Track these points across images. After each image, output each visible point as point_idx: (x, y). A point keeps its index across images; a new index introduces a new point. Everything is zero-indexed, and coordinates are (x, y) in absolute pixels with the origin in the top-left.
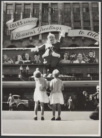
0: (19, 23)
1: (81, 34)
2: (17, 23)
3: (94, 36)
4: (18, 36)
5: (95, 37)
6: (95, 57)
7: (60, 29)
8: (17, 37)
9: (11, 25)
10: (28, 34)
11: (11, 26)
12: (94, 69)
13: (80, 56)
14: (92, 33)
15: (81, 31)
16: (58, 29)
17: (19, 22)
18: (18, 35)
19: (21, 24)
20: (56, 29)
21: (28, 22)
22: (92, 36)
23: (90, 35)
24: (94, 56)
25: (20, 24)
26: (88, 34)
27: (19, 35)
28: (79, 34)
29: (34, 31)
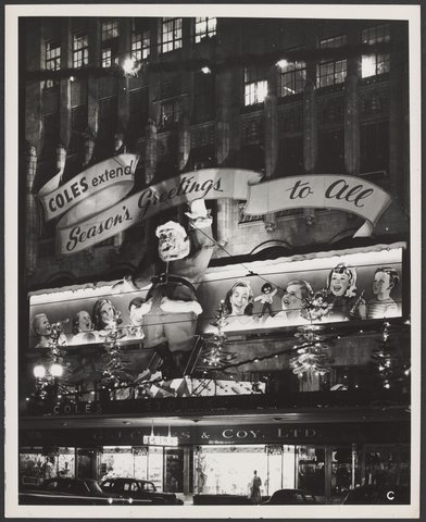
0: (79, 186)
1: (300, 195)
2: (72, 187)
3: (352, 198)
4: (75, 239)
5: (356, 201)
6: (354, 294)
7: (219, 186)
8: (73, 242)
9: (52, 200)
10: (106, 228)
11: (54, 204)
12: (352, 349)
13: (293, 294)
14: (346, 187)
15: (297, 184)
16: (209, 188)
17: (76, 184)
18: (74, 235)
19: (84, 191)
20: (202, 189)
21: (104, 178)
22: (347, 198)
23: (338, 196)
24: (353, 287)
25: (81, 188)
26: (327, 195)
27: (78, 236)
28: (291, 197)
29: (127, 213)
